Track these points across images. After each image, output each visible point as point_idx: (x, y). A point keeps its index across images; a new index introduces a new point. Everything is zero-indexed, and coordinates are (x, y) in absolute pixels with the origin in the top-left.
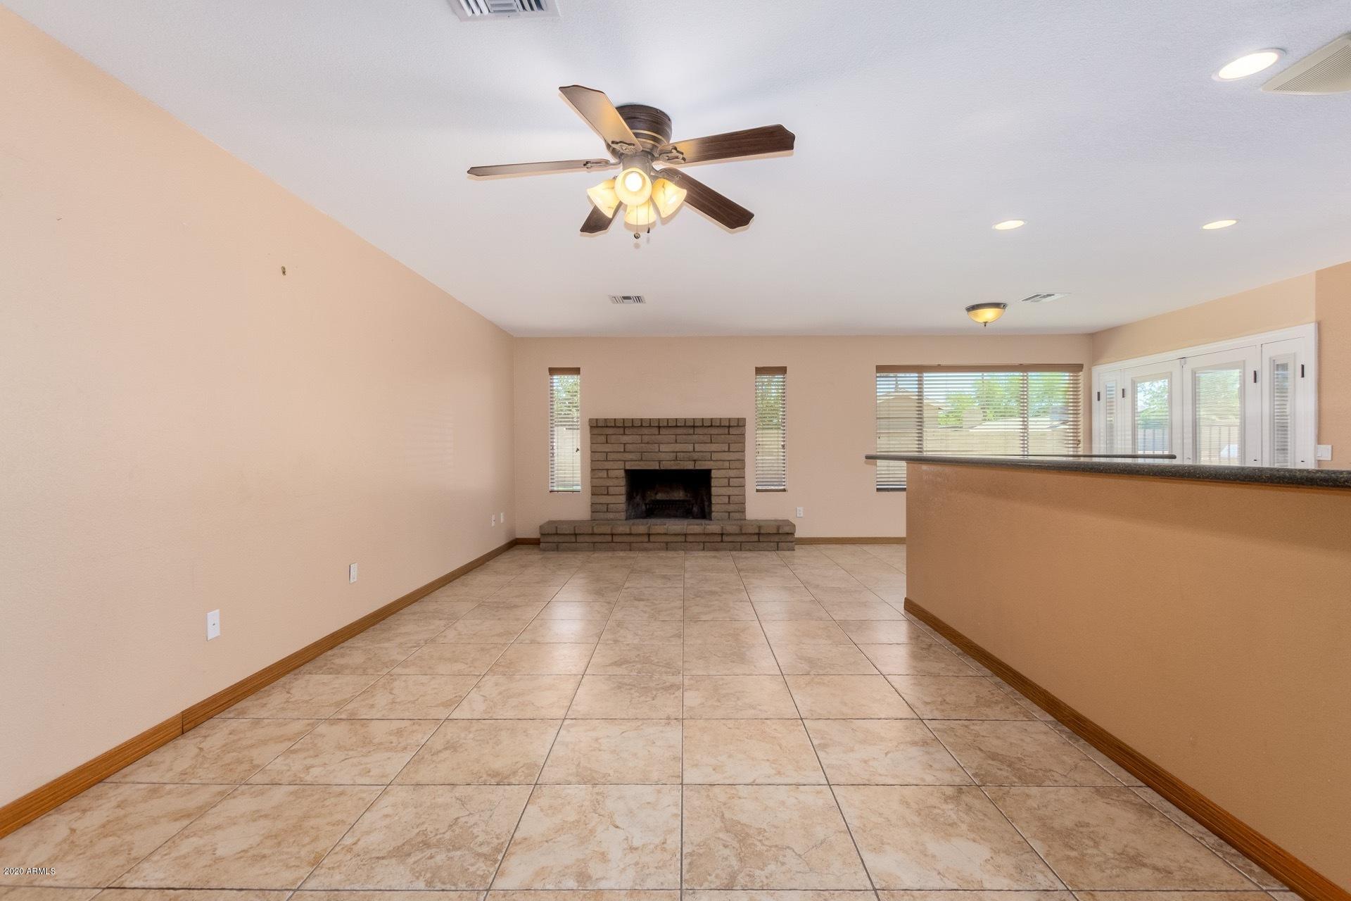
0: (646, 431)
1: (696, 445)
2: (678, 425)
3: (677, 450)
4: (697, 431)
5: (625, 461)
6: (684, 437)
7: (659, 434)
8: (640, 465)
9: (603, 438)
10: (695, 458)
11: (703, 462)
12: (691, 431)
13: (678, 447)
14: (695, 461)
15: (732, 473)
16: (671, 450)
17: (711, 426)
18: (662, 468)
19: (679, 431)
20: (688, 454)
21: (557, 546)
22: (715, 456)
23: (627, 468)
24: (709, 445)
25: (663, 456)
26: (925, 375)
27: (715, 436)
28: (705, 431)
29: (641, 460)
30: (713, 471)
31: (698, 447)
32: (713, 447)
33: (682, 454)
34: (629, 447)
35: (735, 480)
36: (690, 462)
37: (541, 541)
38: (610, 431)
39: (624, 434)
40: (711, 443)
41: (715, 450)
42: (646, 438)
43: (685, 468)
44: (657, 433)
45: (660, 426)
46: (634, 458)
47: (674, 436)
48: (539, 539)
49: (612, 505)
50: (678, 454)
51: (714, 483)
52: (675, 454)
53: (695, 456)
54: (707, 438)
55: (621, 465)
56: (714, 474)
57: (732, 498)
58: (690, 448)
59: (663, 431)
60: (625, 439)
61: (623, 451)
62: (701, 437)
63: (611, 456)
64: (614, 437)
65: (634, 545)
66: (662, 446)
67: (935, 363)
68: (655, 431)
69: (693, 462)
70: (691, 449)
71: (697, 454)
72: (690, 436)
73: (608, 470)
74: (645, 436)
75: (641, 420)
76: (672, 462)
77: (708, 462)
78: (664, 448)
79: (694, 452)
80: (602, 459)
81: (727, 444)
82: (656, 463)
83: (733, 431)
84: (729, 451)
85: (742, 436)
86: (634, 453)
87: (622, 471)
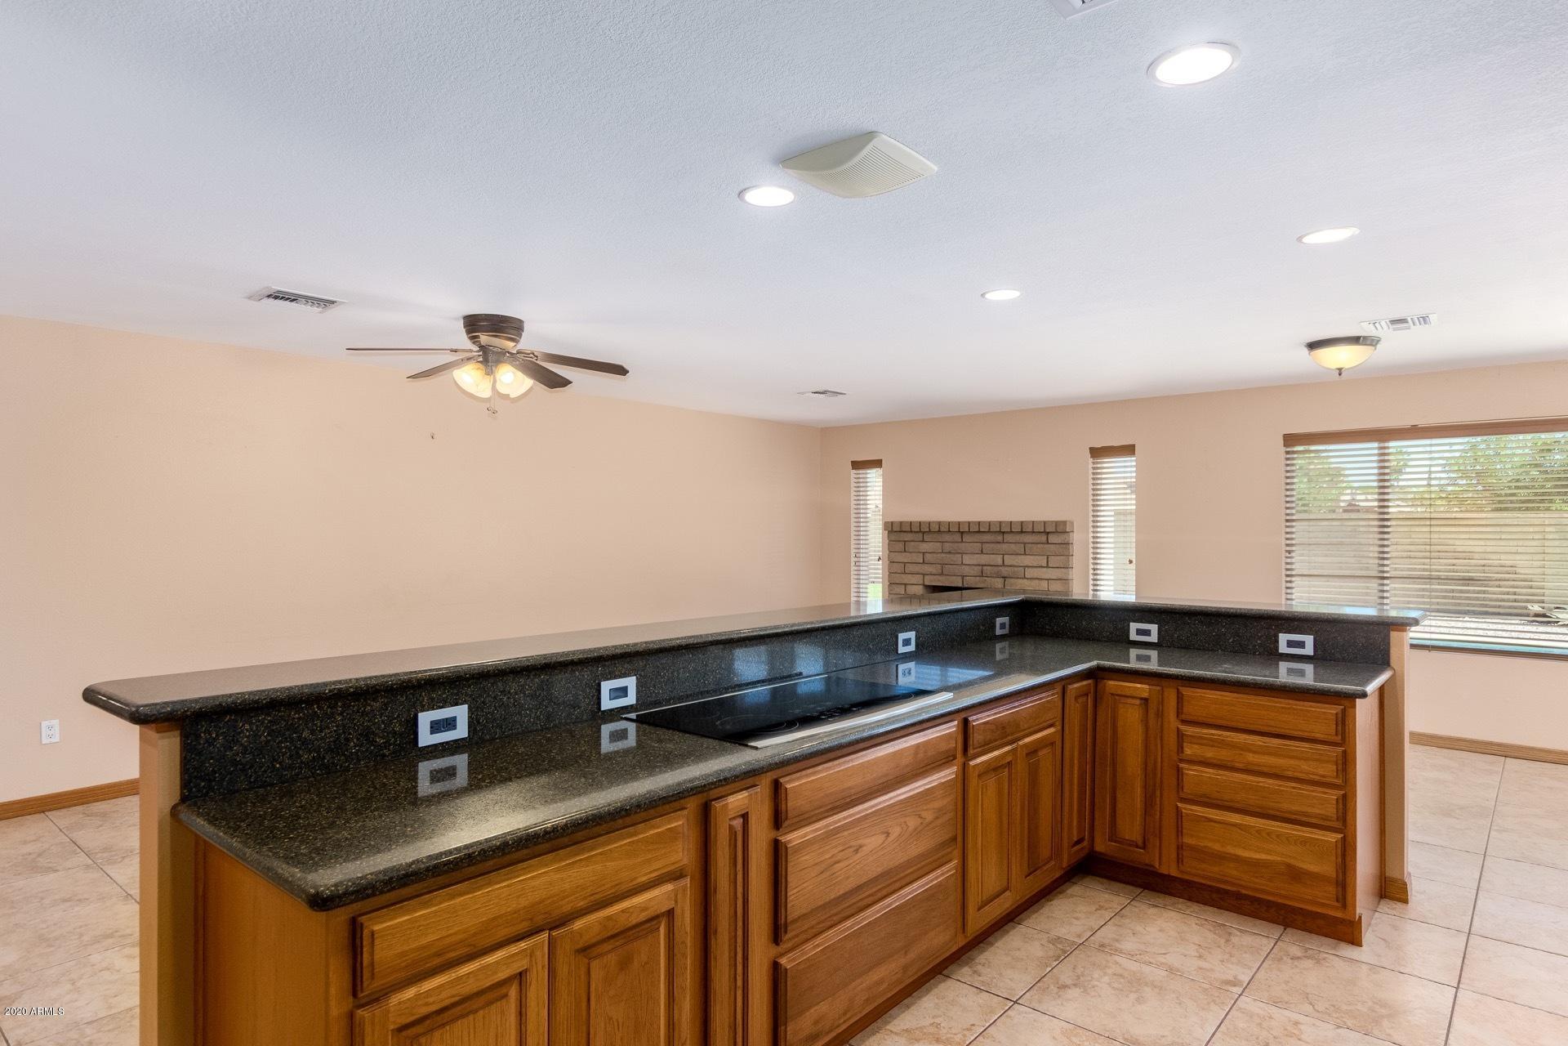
0: (947, 537)
1: (1005, 556)
2: (982, 530)
3: (983, 562)
4: (1008, 538)
5: (924, 575)
6: (993, 545)
7: (962, 541)
8: (939, 581)
9: (901, 545)
10: (1005, 574)
11: (1016, 580)
12: (1000, 538)
13: (984, 559)
14: (1004, 578)
16: (975, 562)
17: (1022, 532)
19: (985, 538)
20: (996, 568)
22: (1030, 573)
23: (927, 583)
24: (1023, 557)
25: (966, 570)
26: (1391, 444)
27: (1030, 545)
28: (1018, 538)
29: (942, 574)
31: (1009, 560)
32: (1027, 560)
33: (989, 568)
34: (928, 557)
36: (998, 580)
38: (909, 537)
39: (923, 541)
40: (1025, 554)
41: (1030, 565)
42: (947, 547)
44: (960, 540)
45: (962, 531)
46: (934, 571)
47: (979, 545)
50: (985, 568)
52: (980, 568)
53: (1005, 571)
54: (1020, 548)
55: (918, 579)
58: (999, 559)
59: (967, 538)
60: (925, 547)
61: (921, 561)
62: (1013, 546)
63: (910, 568)
64: (912, 543)
66: (965, 556)
67: (1406, 422)
68: (957, 537)
69: (1002, 580)
70: (1000, 562)
71: (1006, 568)
72: (998, 545)
73: (905, 584)
74: (947, 545)
75: (939, 523)
76: (978, 578)
77: (1020, 581)
78: (967, 559)
79: (1003, 565)
80: (899, 571)
81: (1046, 557)
82: (960, 579)
83: (1053, 539)
84: (1047, 567)
85: (1064, 546)
86: (934, 566)
87: (921, 587)
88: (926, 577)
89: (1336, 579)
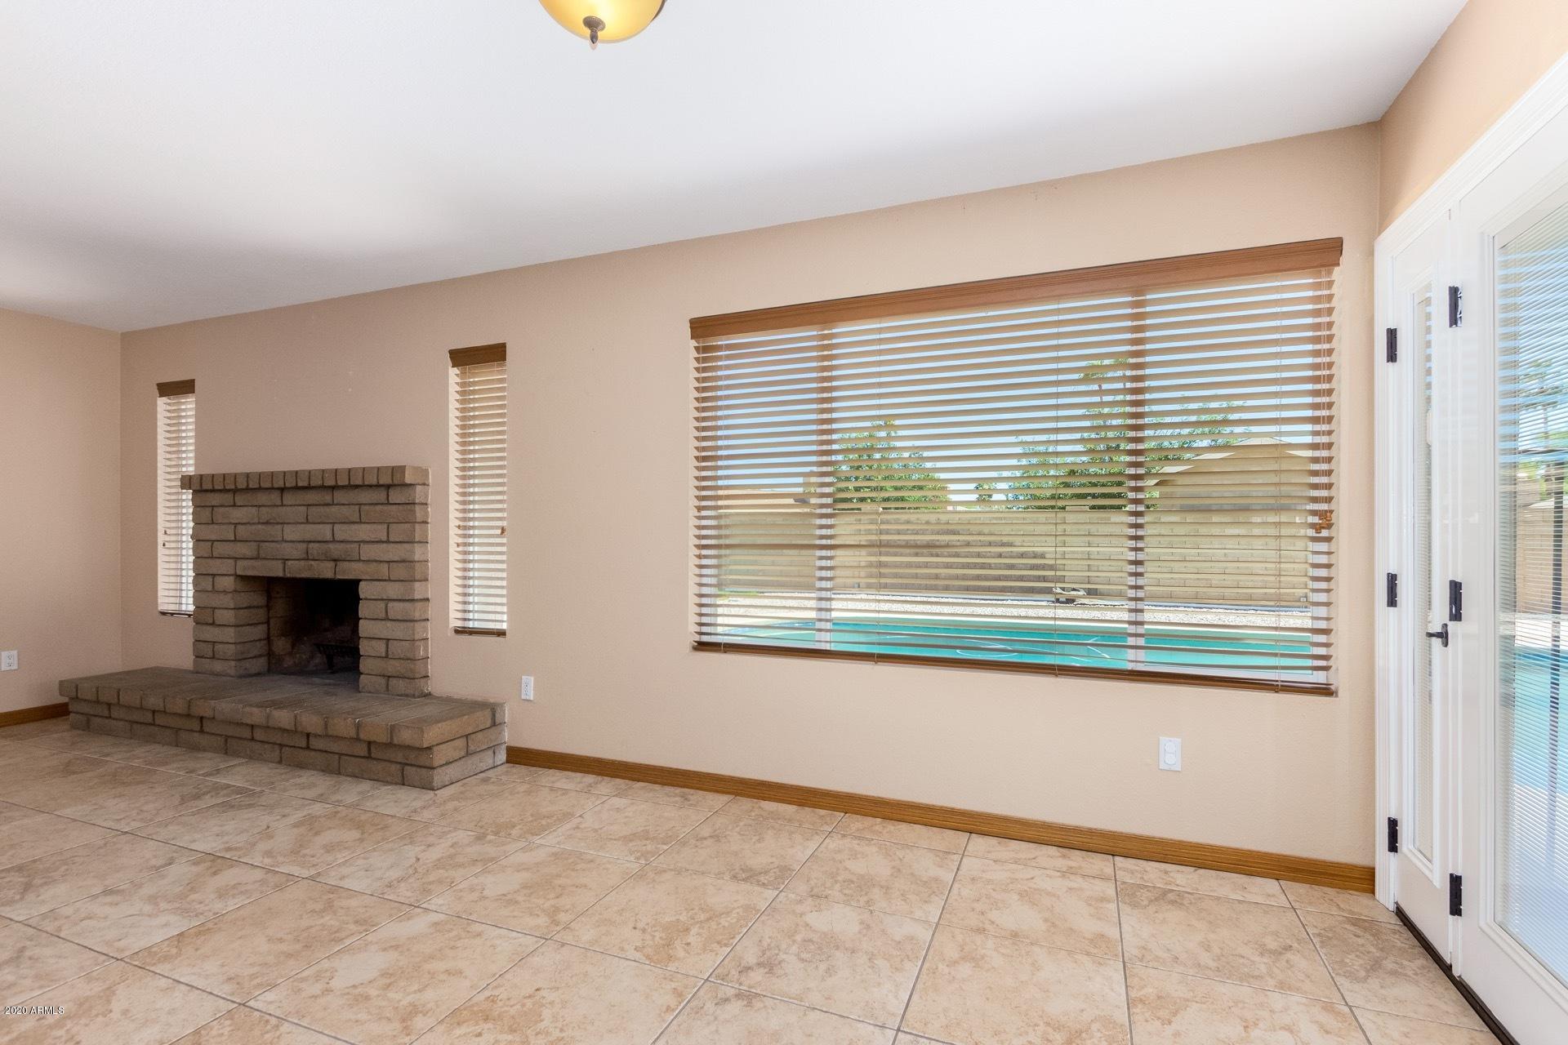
0: (265, 498)
1: (335, 526)
2: (300, 484)
3: (308, 537)
4: (340, 496)
5: (236, 559)
6: (319, 509)
7: (284, 504)
8: (254, 568)
9: (208, 513)
10: (335, 555)
11: (348, 564)
12: (328, 497)
13: (311, 531)
14: (335, 560)
15: (393, 590)
16: (300, 537)
18: (288, 575)
19: (312, 497)
20: (325, 545)
21: (88, 721)
22: (368, 552)
23: (239, 573)
24: (357, 526)
25: (289, 550)
27: (367, 507)
28: (350, 496)
29: (257, 558)
30: (362, 585)
31: (342, 532)
32: (363, 532)
33: (316, 546)
34: (242, 531)
35: (396, 604)
36: (328, 564)
37: (71, 708)
38: (214, 499)
39: (236, 504)
40: (360, 521)
41: (368, 539)
42: (264, 513)
43: (321, 577)
44: (279, 502)
45: (285, 487)
46: (249, 552)
47: (303, 508)
48: (65, 705)
49: (221, 646)
50: (311, 545)
51: (364, 609)
52: (305, 545)
53: (336, 550)
54: (350, 512)
55: (226, 567)
56: (364, 590)
57: (393, 646)
58: (328, 532)
59: (289, 498)
60: (238, 514)
61: (233, 538)
62: (345, 509)
63: (220, 549)
64: (222, 510)
65: (183, 735)
66: (286, 528)
68: (279, 498)
69: (332, 564)
70: (330, 534)
71: (338, 546)
72: (327, 509)
73: (214, 575)
74: (264, 510)
75: (248, 475)
76: (302, 563)
77: (354, 565)
78: (291, 533)
79: (334, 541)
80: (206, 556)
81: (386, 526)
82: (279, 564)
83: (396, 496)
84: (388, 542)
85: (409, 507)
86: (249, 544)
87: (232, 578)
88: (240, 563)
89: (746, 551)
